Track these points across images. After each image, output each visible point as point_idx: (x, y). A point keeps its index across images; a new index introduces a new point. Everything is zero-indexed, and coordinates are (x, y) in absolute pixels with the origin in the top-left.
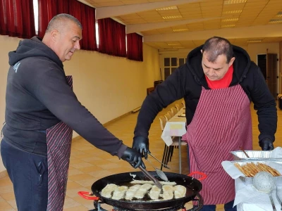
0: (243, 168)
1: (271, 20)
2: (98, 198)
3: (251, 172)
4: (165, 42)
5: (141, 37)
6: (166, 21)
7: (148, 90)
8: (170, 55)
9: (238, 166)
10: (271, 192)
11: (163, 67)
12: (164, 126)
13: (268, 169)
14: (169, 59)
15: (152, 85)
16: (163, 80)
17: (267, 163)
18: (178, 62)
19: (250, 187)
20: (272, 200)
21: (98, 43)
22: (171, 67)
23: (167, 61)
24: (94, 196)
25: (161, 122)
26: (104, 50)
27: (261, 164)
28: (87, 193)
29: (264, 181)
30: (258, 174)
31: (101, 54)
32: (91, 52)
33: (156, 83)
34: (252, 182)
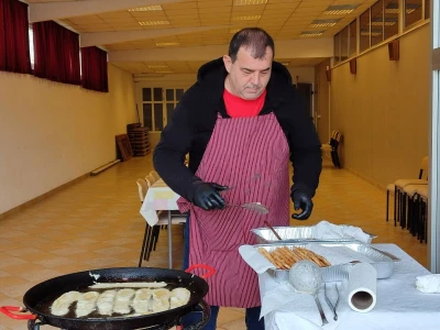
0: (272, 255)
1: (303, 33)
2: (34, 316)
3: (285, 262)
4: (143, 63)
5: (105, 53)
6: (144, 29)
7: (117, 137)
8: (152, 84)
9: (264, 253)
10: (317, 293)
11: (141, 103)
12: (144, 195)
13: (311, 256)
14: (149, 89)
15: (124, 131)
16: (142, 121)
17: (309, 247)
18: (164, 95)
19: (284, 286)
20: (319, 305)
21: (32, 62)
22: (153, 102)
23: (146, 92)
24: (29, 313)
25: (140, 189)
26: (43, 72)
27: (300, 249)
28: (16, 309)
29: (305, 274)
30: (296, 265)
31: (38, 80)
32: (22, 75)
33: (130, 127)
34: (288, 278)
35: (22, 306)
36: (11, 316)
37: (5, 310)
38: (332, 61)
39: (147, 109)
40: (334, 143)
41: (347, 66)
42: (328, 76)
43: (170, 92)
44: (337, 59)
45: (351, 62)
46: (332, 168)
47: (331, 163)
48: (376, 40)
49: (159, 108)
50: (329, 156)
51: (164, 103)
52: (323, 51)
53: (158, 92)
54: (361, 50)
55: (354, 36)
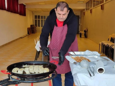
0: (75, 58)
1: (78, 2)
3: (79, 60)
4: (35, 9)
5: (25, 6)
7: (28, 28)
8: (37, 14)
9: (72, 58)
10: (88, 69)
11: (34, 19)
12: (36, 43)
13: (85, 59)
15: (29, 27)
16: (34, 24)
17: (84, 57)
18: (40, 17)
19: (79, 66)
20: (89, 72)
21: (6, 7)
22: (37, 19)
23: (36, 17)
25: (35, 41)
26: (9, 10)
27: (82, 57)
29: (84, 64)
30: (81, 62)
31: (8, 12)
32: (3, 10)
33: (31, 26)
34: (80, 64)
35: (7, 71)
36: (4, 73)
37: (2, 71)
38: (85, 10)
39: (36, 21)
40: (85, 31)
41: (89, 11)
42: (84, 13)
43: (42, 17)
44: (87, 9)
45: (90, 10)
46: (85, 38)
47: (84, 37)
48: (97, 4)
49: (39, 21)
50: (84, 35)
51: (40, 19)
52: (83, 7)
53: (39, 16)
54: (93, 7)
55: (91, 3)
